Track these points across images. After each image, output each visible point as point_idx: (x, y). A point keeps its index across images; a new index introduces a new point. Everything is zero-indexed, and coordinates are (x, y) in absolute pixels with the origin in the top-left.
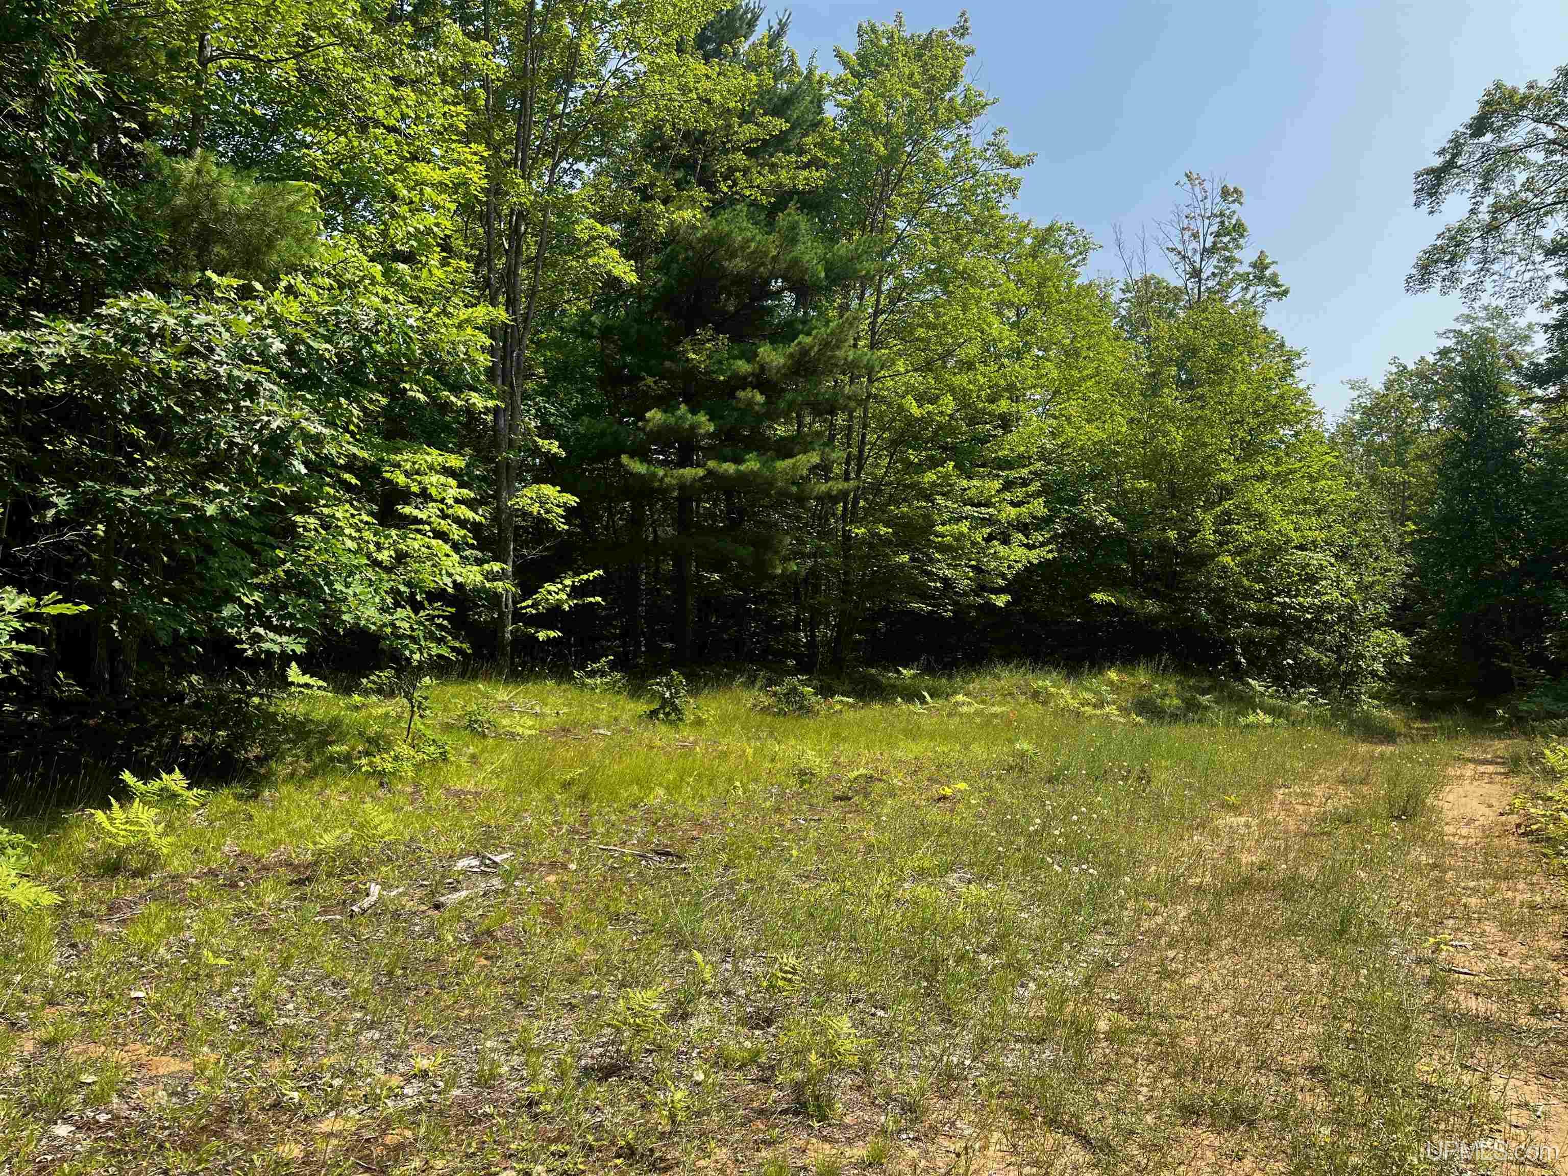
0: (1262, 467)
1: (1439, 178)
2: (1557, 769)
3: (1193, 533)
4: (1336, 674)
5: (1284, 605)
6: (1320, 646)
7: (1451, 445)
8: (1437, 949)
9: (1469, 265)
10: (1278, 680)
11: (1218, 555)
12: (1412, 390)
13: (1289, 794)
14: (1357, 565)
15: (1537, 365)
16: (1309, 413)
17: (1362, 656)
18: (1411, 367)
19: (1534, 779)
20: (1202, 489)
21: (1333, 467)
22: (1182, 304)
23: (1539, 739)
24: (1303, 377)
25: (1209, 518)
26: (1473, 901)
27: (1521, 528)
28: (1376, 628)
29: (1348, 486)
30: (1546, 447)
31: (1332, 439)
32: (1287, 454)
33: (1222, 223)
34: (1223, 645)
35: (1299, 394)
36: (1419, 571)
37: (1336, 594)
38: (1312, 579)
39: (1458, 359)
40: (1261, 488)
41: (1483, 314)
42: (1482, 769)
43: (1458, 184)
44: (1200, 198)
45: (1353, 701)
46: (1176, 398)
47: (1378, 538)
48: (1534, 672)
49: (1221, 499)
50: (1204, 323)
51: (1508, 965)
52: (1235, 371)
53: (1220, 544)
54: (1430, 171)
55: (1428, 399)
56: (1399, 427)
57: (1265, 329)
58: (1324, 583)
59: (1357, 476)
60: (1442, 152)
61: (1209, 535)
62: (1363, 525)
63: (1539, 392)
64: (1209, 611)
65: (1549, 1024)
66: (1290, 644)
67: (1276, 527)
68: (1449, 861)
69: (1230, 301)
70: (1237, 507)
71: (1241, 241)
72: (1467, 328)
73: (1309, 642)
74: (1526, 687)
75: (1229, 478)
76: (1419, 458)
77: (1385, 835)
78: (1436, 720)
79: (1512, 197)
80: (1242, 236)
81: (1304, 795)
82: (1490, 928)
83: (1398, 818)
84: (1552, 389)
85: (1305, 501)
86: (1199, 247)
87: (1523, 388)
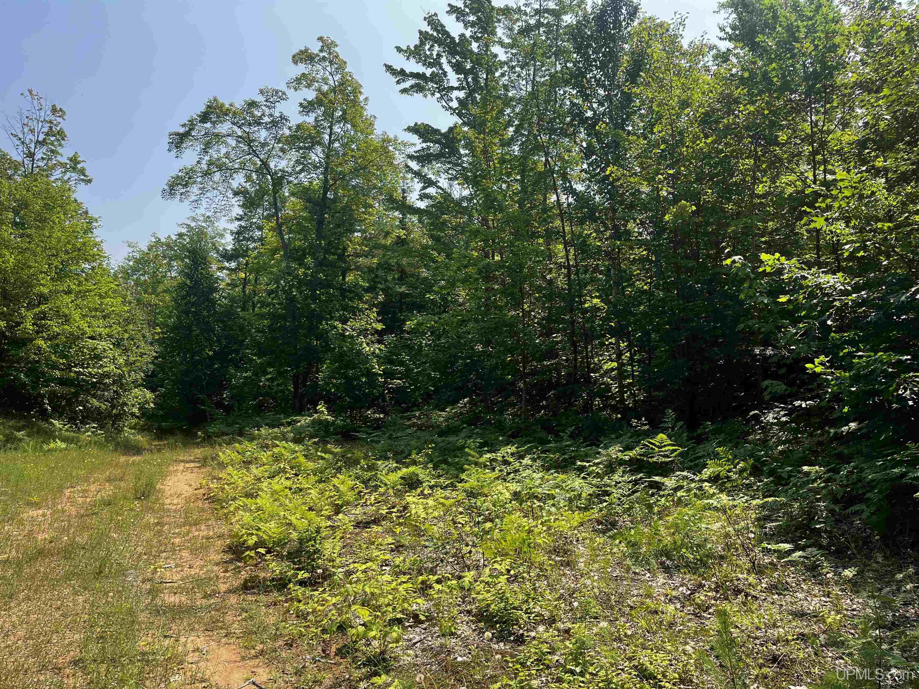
0: (69, 286)
1: (182, 139)
2: (225, 462)
3: (18, 324)
4: (110, 416)
5: (78, 373)
6: (100, 398)
7: (182, 286)
8: (155, 572)
9: (195, 189)
10: (72, 420)
11: (35, 339)
12: (163, 253)
13: (74, 492)
14: (126, 350)
15: (226, 250)
16: (101, 256)
17: (125, 404)
18: (163, 240)
19: (214, 469)
20: (26, 295)
21: (115, 292)
22: (20, 172)
23: (217, 447)
24: (98, 234)
25: (30, 315)
26: (177, 540)
27: (215, 334)
28: (135, 387)
29: (124, 303)
30: (229, 294)
31: (115, 275)
32: (86, 280)
33: (51, 128)
34: (36, 398)
35: (96, 245)
36: (161, 355)
37: (113, 367)
38: (98, 357)
39: (188, 240)
40: (67, 299)
41: (202, 218)
42: (187, 465)
43: (192, 145)
44: (37, 108)
45: (120, 431)
46: (11, 234)
47: (139, 336)
48: (217, 411)
49: (39, 303)
50: (34, 188)
51: (193, 573)
52: (54, 223)
53: (38, 332)
54: (178, 134)
55: (171, 259)
56: (154, 272)
57: (76, 200)
58: (105, 360)
59: (129, 298)
60: (184, 125)
61: (29, 326)
62: (131, 327)
63: (227, 265)
64: (27, 376)
65: (212, 601)
66: (82, 397)
67: (76, 325)
68: (166, 519)
69: (53, 178)
70: (50, 310)
71: (63, 142)
72: (193, 224)
73: (94, 396)
74: (213, 420)
75: (46, 291)
76: (165, 291)
77: (132, 510)
78: (166, 439)
79: (219, 159)
80: (63, 139)
81: (84, 491)
82: (185, 554)
83: (139, 498)
84: (233, 264)
85: (96, 310)
86: (34, 139)
87: (220, 261)
